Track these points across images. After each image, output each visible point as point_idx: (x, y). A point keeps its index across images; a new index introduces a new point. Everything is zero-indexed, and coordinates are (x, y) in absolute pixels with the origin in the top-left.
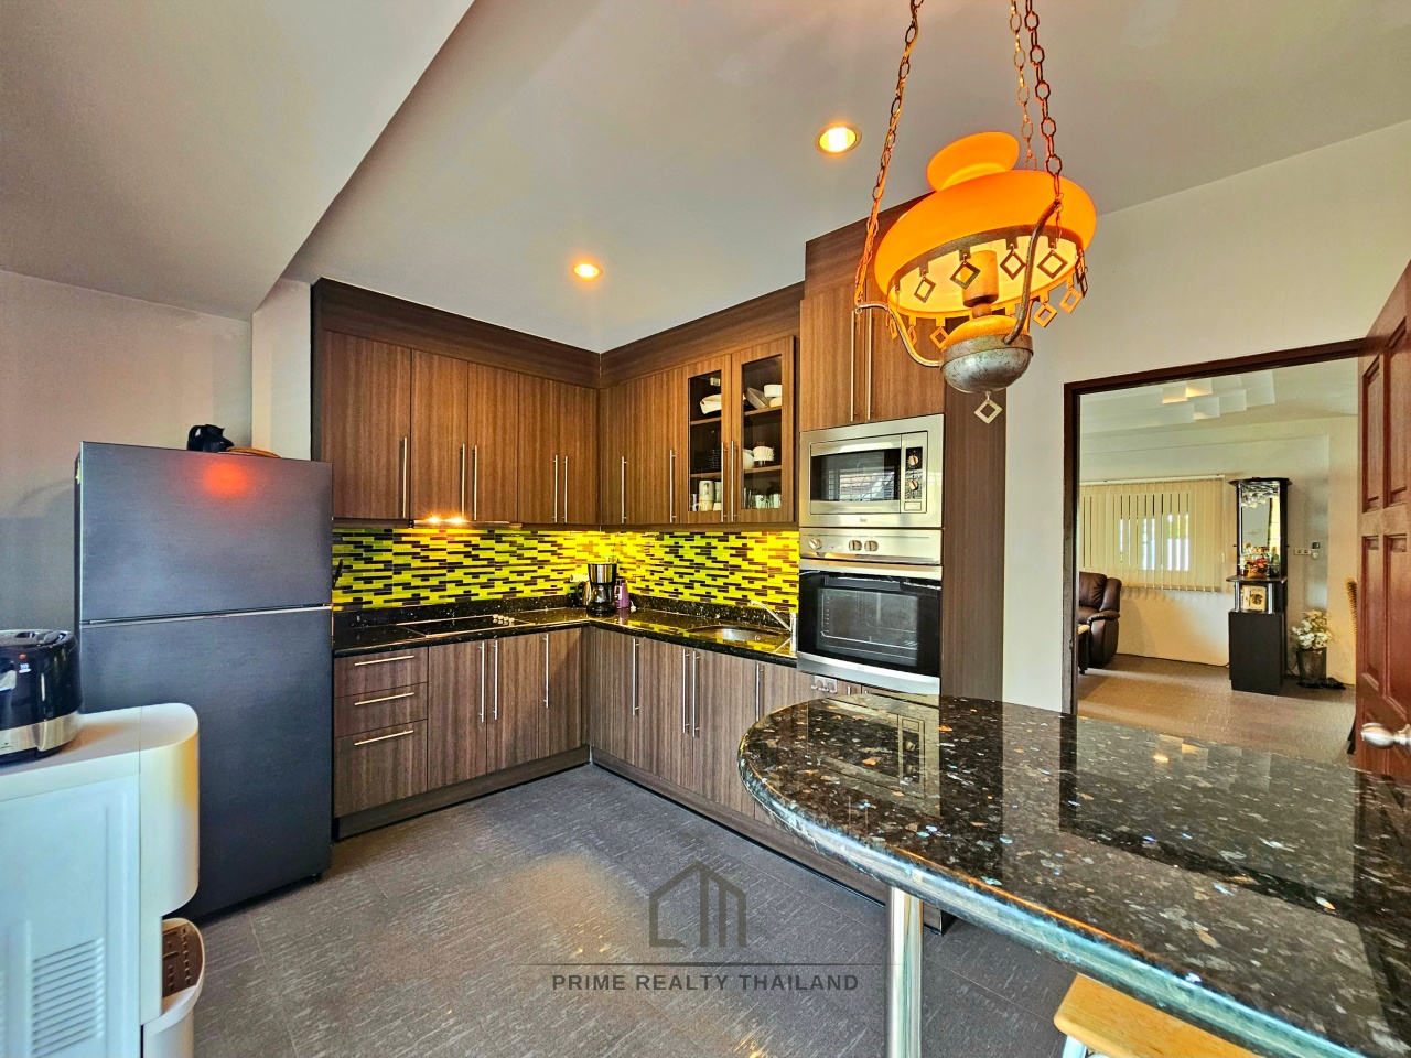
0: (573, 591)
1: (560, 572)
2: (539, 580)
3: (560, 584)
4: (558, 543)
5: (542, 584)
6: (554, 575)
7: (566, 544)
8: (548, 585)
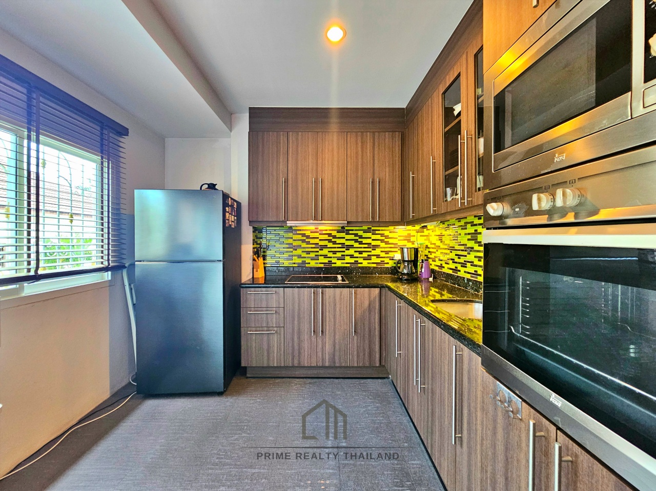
0: (395, 265)
1: (387, 252)
2: (372, 257)
3: (387, 260)
4: (385, 235)
5: (374, 259)
6: (383, 255)
7: (391, 235)
8: (379, 260)
